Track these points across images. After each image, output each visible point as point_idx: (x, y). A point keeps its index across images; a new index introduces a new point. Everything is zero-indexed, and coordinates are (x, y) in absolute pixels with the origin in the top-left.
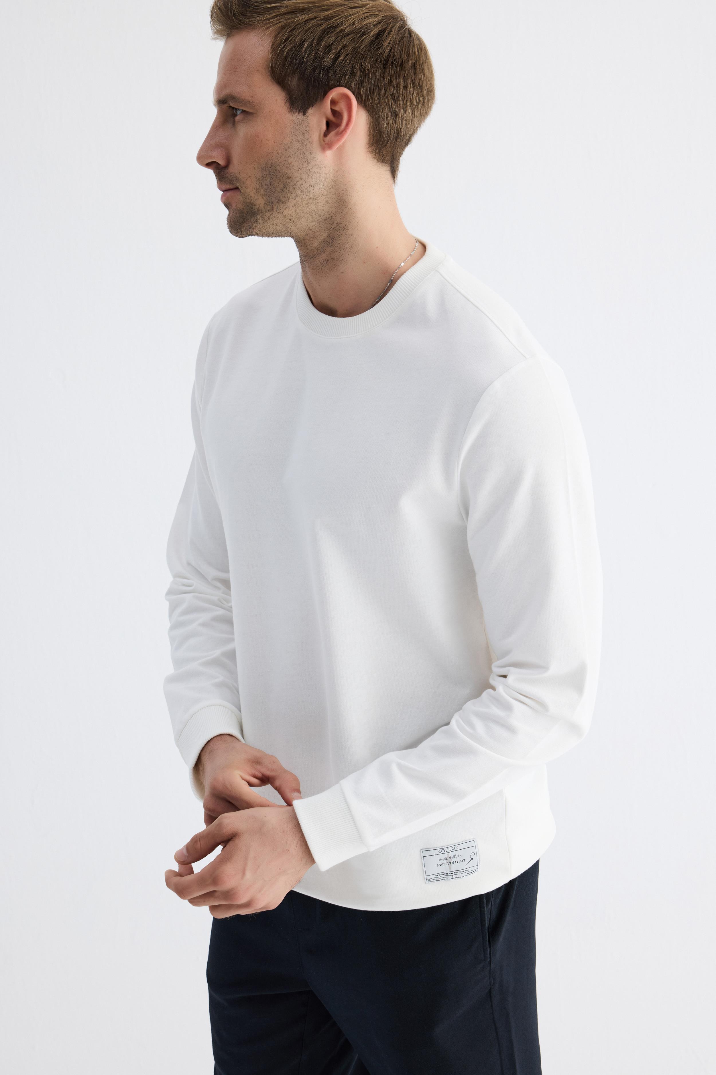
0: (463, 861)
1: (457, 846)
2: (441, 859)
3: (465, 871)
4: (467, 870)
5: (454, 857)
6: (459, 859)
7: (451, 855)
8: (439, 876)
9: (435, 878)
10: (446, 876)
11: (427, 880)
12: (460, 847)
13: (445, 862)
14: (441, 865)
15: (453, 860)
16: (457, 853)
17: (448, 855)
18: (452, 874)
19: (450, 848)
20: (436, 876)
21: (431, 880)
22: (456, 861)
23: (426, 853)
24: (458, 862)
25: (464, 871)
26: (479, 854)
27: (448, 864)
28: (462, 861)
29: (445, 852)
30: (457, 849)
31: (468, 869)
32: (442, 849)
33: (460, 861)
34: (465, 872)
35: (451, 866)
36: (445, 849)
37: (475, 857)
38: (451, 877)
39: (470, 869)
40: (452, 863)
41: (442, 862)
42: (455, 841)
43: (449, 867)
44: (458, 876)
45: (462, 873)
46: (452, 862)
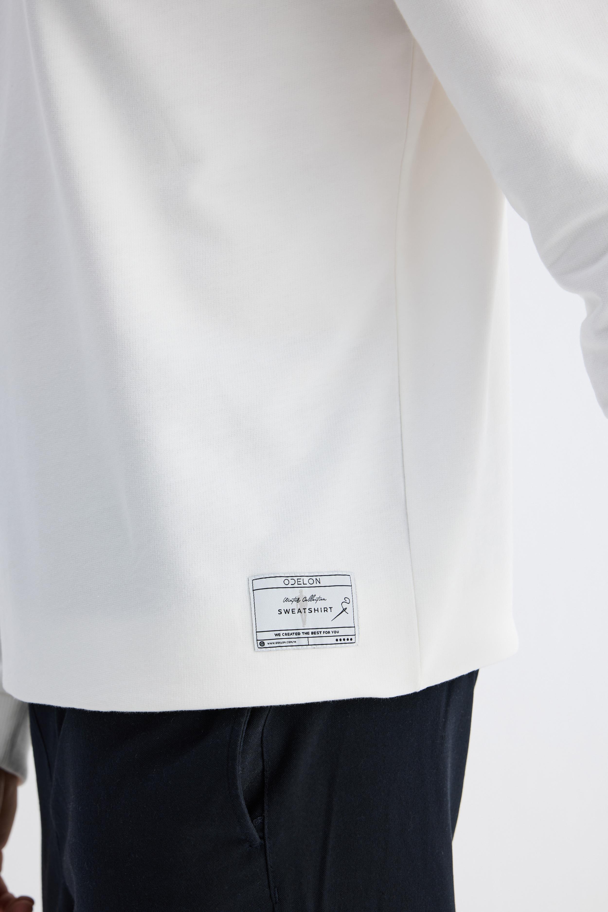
0: (329, 610)
1: (318, 578)
2: (287, 600)
3: (331, 632)
4: (335, 632)
5: (312, 598)
6: (320, 605)
7: (307, 593)
8: (282, 637)
9: (275, 641)
10: (295, 640)
11: (259, 642)
12: (324, 581)
13: (295, 606)
14: (287, 612)
15: (311, 605)
16: (318, 592)
17: (301, 592)
18: (307, 636)
19: (306, 579)
20: (276, 635)
21: (266, 645)
22: (317, 612)
23: (258, 584)
24: (319, 610)
25: (329, 632)
26: (357, 605)
27: (299, 611)
28: (326, 610)
29: (296, 585)
30: (318, 585)
31: (336, 630)
32: (289, 578)
33: (323, 610)
34: (331, 634)
35: (305, 616)
36: (296, 578)
37: (349, 607)
38: (304, 641)
39: (342, 632)
40: (307, 611)
41: (289, 606)
42: (315, 570)
43: (302, 616)
44: (318, 641)
45: (325, 635)
46: (307, 609)
